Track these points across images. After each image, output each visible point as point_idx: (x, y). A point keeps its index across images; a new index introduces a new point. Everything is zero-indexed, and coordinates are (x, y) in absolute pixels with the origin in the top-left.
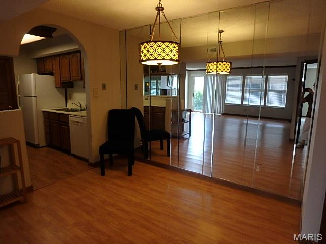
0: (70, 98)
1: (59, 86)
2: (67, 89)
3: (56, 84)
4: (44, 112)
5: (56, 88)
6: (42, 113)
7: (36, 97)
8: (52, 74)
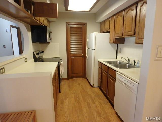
0: (120, 52)
1: (112, 41)
2: (119, 45)
3: (110, 40)
4: (99, 62)
5: (110, 43)
6: (98, 63)
7: (95, 50)
8: (108, 32)
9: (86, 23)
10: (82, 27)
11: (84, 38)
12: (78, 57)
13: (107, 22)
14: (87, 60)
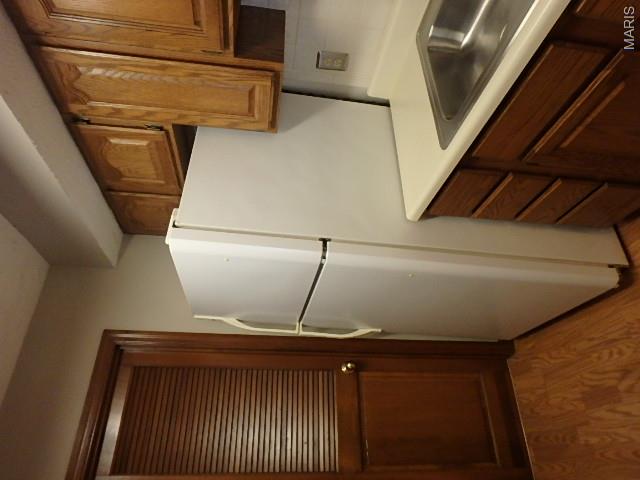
5: (273, 125)
7: (325, 241)
8: (185, 137)
9: (107, 333)
10: (137, 370)
11: (220, 350)
12: (365, 404)
13: (114, 163)
14: (383, 333)
